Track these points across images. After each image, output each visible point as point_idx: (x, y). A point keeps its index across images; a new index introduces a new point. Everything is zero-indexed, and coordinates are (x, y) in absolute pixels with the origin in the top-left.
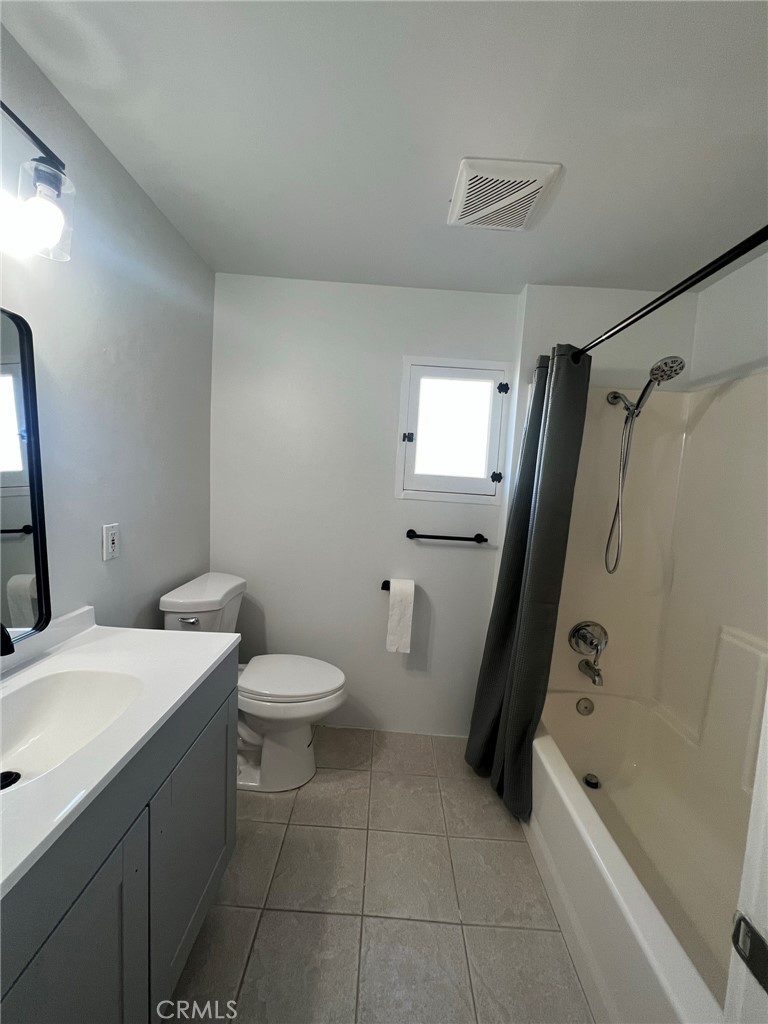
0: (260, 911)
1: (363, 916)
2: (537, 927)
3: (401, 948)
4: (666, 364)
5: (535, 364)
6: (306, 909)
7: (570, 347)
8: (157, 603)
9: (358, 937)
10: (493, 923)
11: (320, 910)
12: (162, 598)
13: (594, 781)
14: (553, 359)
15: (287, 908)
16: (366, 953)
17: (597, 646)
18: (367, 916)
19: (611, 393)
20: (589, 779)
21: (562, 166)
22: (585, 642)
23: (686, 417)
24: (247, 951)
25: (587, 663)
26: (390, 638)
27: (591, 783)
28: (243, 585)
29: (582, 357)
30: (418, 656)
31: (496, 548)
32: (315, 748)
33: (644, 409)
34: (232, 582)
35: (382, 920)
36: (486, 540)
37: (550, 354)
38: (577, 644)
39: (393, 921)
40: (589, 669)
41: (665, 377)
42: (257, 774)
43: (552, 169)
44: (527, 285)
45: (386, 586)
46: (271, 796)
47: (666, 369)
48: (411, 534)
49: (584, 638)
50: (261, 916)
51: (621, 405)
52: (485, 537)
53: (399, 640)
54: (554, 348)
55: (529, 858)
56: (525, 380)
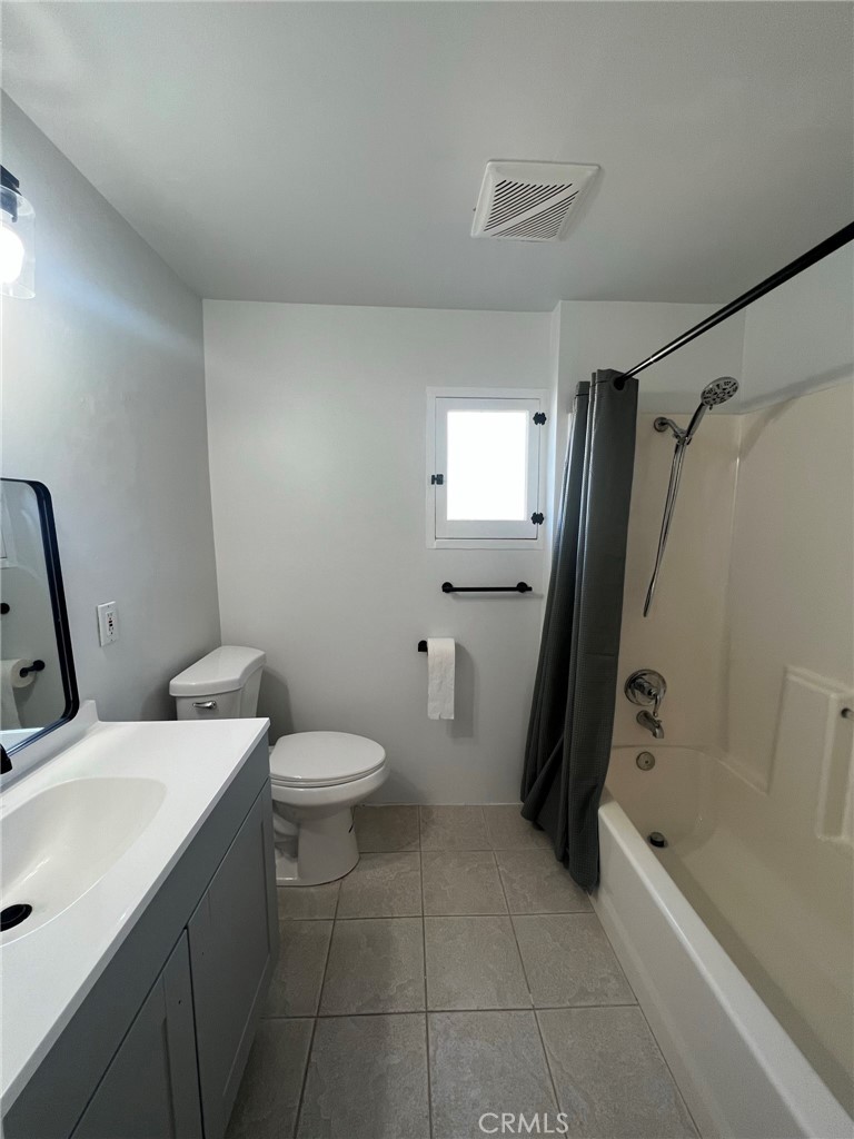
0: (313, 1020)
1: (427, 1012)
2: (613, 1002)
3: (471, 1042)
4: (718, 386)
5: (574, 390)
6: (364, 1012)
7: (612, 372)
8: (166, 687)
9: (424, 1035)
10: (568, 1004)
11: (381, 1011)
12: (172, 682)
13: (659, 840)
14: (594, 385)
15: (343, 1013)
16: (435, 1051)
17: (655, 696)
18: (432, 1012)
19: (657, 419)
20: (653, 837)
21: (600, 167)
22: (643, 692)
23: (739, 442)
24: (304, 1065)
25: (646, 714)
26: (431, 705)
27: (656, 842)
28: (263, 658)
29: (626, 382)
30: (463, 720)
31: (542, 597)
32: (356, 833)
33: (696, 436)
34: (251, 656)
35: (448, 1014)
36: (530, 589)
37: (590, 379)
38: (633, 692)
39: (460, 1014)
40: (648, 720)
41: (718, 400)
42: (294, 867)
43: (589, 172)
44: (560, 302)
45: (423, 647)
46: (312, 890)
47: (718, 391)
48: (447, 588)
49: (641, 687)
50: (315, 1025)
51: (670, 432)
52: (529, 585)
53: (441, 706)
54: (594, 374)
55: (598, 928)
56: (563, 410)
